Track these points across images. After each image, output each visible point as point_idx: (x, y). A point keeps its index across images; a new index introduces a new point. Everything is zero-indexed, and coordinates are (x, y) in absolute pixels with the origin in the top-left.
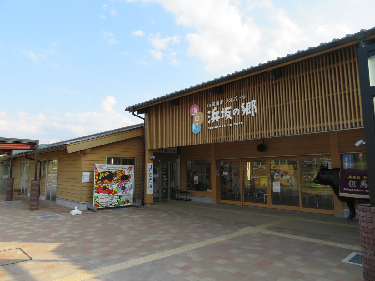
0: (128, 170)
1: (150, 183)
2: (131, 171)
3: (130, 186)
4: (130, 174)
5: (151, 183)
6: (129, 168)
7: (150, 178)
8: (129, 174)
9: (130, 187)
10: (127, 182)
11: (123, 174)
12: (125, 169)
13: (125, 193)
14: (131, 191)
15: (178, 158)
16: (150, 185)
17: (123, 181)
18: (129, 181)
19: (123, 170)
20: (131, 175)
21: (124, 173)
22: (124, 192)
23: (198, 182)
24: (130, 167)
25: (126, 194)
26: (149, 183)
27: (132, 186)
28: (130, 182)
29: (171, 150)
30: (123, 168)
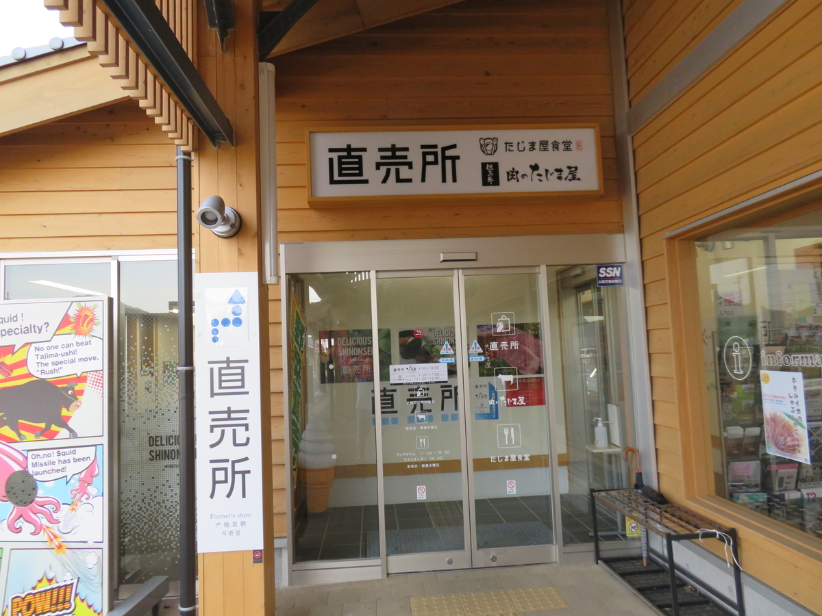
0: (58, 341)
1: (227, 451)
2: (83, 352)
3: (73, 468)
4: (76, 369)
5: (239, 453)
6: (65, 321)
7: (222, 403)
8: (67, 371)
9: (75, 483)
10: (51, 436)
11: (16, 372)
12: (27, 331)
13: (28, 528)
14: (82, 509)
15: (621, 229)
16: (231, 473)
17: (16, 428)
18: (64, 433)
19: (17, 340)
20: (82, 379)
21: (24, 363)
22: (20, 523)
23: (802, 433)
24: (73, 313)
25: (43, 536)
26: (218, 453)
27: (90, 469)
28: (73, 434)
29: (535, 168)
30: (12, 325)
